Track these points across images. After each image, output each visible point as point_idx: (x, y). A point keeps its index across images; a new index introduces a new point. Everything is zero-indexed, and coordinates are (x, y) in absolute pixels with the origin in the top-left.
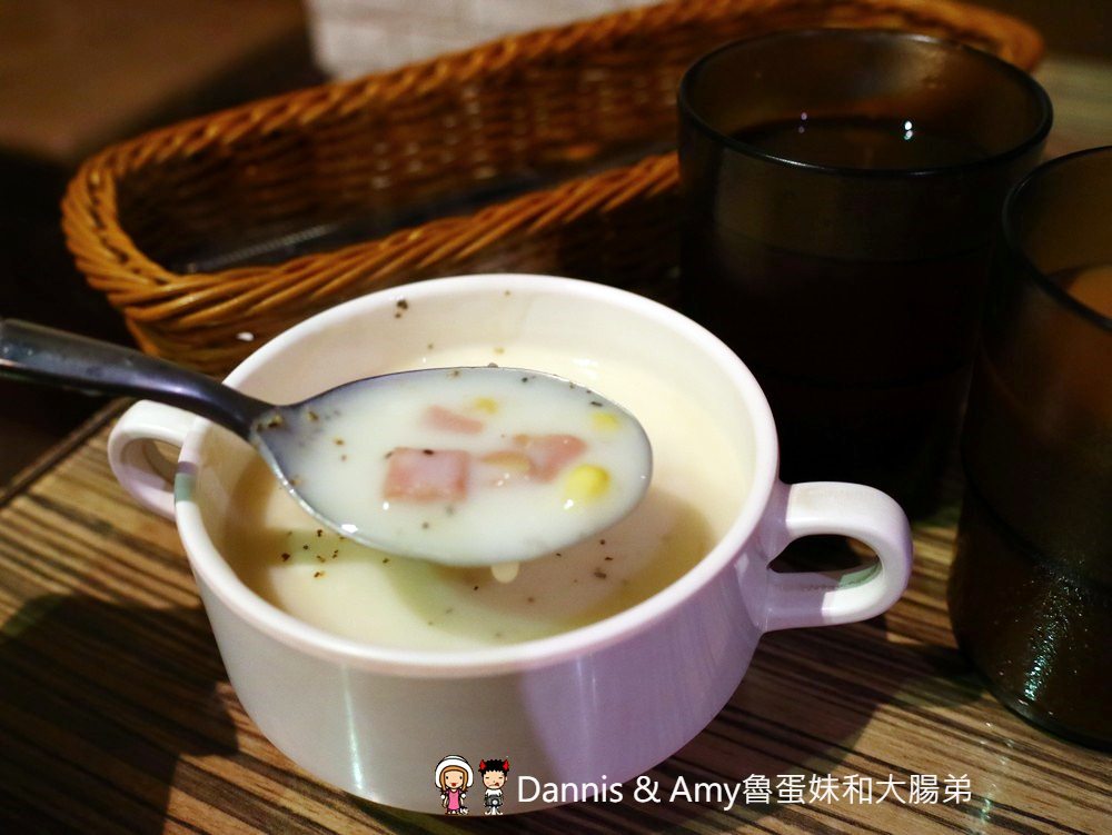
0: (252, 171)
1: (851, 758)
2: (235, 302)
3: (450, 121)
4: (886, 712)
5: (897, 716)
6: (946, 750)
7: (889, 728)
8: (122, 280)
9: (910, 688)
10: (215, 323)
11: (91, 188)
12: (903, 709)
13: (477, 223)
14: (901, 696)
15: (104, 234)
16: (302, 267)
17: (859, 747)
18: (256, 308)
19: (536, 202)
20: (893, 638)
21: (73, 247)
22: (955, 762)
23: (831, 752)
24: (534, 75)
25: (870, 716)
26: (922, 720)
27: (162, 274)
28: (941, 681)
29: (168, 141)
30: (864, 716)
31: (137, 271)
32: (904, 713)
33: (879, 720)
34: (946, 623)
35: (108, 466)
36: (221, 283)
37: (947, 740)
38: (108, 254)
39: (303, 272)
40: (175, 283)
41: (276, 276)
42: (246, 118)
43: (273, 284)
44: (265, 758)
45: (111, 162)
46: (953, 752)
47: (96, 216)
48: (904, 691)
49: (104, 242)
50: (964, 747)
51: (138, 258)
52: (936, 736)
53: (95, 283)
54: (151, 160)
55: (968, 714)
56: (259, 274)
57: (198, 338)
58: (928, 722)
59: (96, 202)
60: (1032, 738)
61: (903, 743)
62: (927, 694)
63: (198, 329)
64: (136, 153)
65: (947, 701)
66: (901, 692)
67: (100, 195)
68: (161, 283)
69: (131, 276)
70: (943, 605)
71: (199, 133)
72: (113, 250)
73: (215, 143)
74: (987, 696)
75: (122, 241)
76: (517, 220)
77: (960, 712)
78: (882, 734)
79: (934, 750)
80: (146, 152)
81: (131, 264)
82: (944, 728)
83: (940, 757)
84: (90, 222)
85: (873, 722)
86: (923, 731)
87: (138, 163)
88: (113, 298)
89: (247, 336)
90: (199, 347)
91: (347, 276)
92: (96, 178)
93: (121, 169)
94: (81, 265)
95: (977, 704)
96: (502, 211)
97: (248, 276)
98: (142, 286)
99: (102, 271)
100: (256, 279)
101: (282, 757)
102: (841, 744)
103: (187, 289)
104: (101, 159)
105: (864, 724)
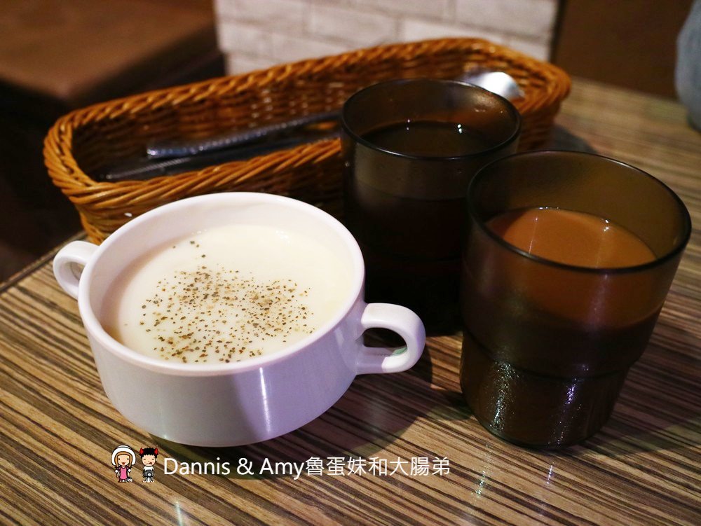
0: (146, 127)
1: (398, 441)
2: (122, 198)
3: (254, 107)
4: (421, 421)
5: (425, 423)
6: (446, 441)
7: (420, 429)
8: (69, 182)
9: (435, 411)
10: (113, 207)
11: (60, 133)
12: (430, 420)
13: (248, 165)
14: (430, 414)
15: (63, 158)
16: (158, 182)
17: (403, 436)
18: (132, 202)
19: (281, 155)
20: (433, 386)
21: (48, 164)
22: (448, 447)
23: (389, 437)
24: (301, 83)
25: (412, 423)
26: (438, 426)
27: (89, 181)
28: (452, 409)
29: (103, 110)
30: (410, 422)
31: (77, 179)
32: (430, 422)
33: (416, 425)
34: (457, 380)
35: (52, 272)
36: (116, 188)
37: (447, 436)
38: (64, 169)
39: (159, 185)
40: (96, 186)
41: (145, 185)
42: (144, 100)
43: (142, 190)
44: (117, 419)
45: (72, 120)
46: (449, 442)
47: (61, 149)
48: (432, 412)
49: (63, 162)
50: (455, 440)
51: (78, 172)
52: (442, 434)
53: (57, 183)
54: (92, 120)
55: (461, 425)
56: (136, 184)
57: (104, 214)
58: (440, 427)
59: (62, 140)
60: (490, 439)
61: (425, 436)
62: (444, 415)
63: (105, 209)
64: (85, 116)
65: (452, 418)
66: (430, 413)
67: (63, 137)
68: (88, 185)
69: (73, 181)
70: (457, 371)
71: (119, 107)
72: (67, 166)
73: (128, 112)
74: (473, 418)
75: (72, 162)
76: (268, 165)
77: (457, 424)
78: (417, 432)
79: (439, 441)
80: (90, 116)
81: (74, 175)
82: (448, 431)
83: (442, 444)
84: (57, 151)
85: (413, 425)
86: (436, 431)
87: (85, 121)
88: (64, 191)
89: (129, 215)
90: (105, 219)
91: (179, 188)
92: (63, 128)
93: (76, 124)
94: (50, 173)
95: (467, 421)
96: (263, 159)
97: (130, 185)
98: (78, 187)
99: (60, 178)
100: (133, 187)
101: (124, 419)
102: (395, 434)
103: (100, 189)
104: (67, 118)
105: (408, 426)
